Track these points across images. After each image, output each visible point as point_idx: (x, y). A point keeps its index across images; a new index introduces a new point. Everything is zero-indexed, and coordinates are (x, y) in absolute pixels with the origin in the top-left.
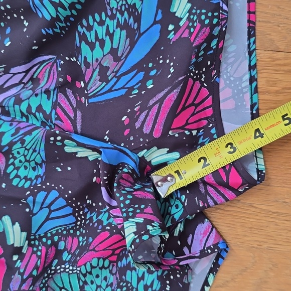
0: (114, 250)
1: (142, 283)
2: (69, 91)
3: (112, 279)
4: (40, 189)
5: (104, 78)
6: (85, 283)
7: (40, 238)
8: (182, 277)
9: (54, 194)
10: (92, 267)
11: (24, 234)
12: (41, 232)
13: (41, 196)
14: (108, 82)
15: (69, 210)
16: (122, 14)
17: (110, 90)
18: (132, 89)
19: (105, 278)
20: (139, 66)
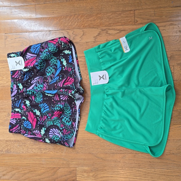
0: (59, 115)
1: (66, 121)
2: (45, 83)
3: (60, 121)
4: (42, 103)
5: (51, 79)
6: (54, 123)
7: (43, 114)
8: (74, 117)
9: (45, 104)
10: (55, 119)
11: (40, 113)
12: (43, 112)
13: (42, 104)
14: (53, 79)
15: (48, 107)
16: (53, 66)
17: (53, 81)
18: (57, 80)
19: (58, 121)
20: (58, 75)
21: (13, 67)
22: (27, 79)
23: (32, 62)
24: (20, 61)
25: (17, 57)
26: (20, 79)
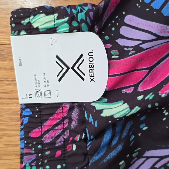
21: (38, 84)
22: (114, 153)
23: (151, 69)
24: (86, 57)
25: (71, 31)
26: (74, 154)
